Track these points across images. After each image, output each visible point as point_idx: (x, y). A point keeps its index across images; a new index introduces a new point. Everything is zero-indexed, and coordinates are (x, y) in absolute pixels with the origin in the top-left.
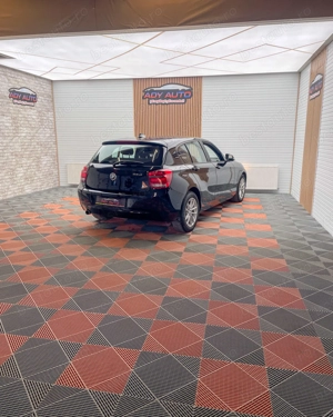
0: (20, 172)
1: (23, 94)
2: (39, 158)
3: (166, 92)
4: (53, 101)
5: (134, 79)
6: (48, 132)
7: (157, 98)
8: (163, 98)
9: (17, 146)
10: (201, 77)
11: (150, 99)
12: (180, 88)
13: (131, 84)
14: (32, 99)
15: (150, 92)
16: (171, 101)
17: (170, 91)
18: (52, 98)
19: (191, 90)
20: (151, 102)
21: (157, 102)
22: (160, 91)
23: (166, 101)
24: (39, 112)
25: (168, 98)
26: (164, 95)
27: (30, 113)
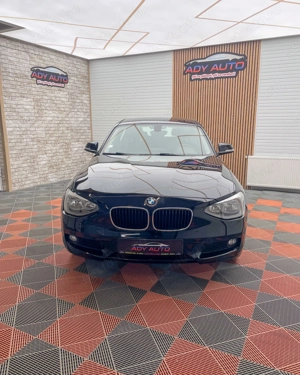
0: (43, 160)
1: (49, 74)
2: (68, 144)
3: (212, 63)
4: (88, 82)
5: (174, 51)
6: (81, 117)
7: (201, 73)
8: (208, 72)
9: (39, 131)
10: (259, 42)
11: (192, 74)
12: (230, 57)
14: (61, 80)
15: (193, 66)
16: (217, 75)
17: (218, 62)
18: (87, 79)
19: (244, 59)
20: (193, 77)
21: (201, 77)
22: (204, 64)
23: (212, 76)
24: (71, 94)
26: (209, 67)
27: (60, 95)
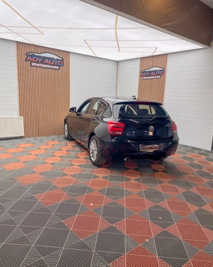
5: (17, 42)
7: (38, 62)
8: (42, 62)
10: (69, 52)
11: (32, 62)
13: (14, 46)
15: (32, 56)
16: (49, 66)
17: (48, 58)
19: (62, 60)
20: (33, 64)
21: (38, 65)
23: (46, 66)
25: (46, 64)
26: (43, 60)
